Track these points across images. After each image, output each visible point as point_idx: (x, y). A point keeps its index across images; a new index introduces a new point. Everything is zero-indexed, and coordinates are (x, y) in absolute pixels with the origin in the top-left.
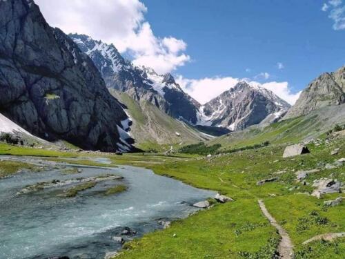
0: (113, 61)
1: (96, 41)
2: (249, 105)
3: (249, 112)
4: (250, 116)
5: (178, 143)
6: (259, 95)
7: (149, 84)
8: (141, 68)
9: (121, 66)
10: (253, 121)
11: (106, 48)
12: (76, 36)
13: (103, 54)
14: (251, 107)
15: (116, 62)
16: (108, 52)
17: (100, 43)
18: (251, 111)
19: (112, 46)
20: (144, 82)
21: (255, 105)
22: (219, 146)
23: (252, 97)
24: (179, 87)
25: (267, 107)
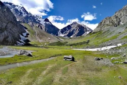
0: (23, 13)
1: (16, 5)
2: (78, 29)
3: (77, 31)
4: (78, 33)
5: (49, 42)
6: (81, 26)
7: (39, 22)
8: (35, 16)
9: (26, 14)
10: (79, 35)
11: (20, 8)
12: (7, 3)
13: (19, 10)
14: (78, 30)
15: (24, 13)
16: (21, 10)
17: (18, 6)
18: (78, 32)
19: (23, 7)
20: (37, 21)
21: (80, 29)
22: (67, 42)
23: (79, 26)
24: (51, 23)
25: (84, 30)
